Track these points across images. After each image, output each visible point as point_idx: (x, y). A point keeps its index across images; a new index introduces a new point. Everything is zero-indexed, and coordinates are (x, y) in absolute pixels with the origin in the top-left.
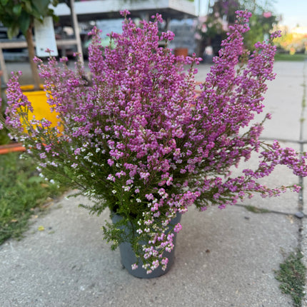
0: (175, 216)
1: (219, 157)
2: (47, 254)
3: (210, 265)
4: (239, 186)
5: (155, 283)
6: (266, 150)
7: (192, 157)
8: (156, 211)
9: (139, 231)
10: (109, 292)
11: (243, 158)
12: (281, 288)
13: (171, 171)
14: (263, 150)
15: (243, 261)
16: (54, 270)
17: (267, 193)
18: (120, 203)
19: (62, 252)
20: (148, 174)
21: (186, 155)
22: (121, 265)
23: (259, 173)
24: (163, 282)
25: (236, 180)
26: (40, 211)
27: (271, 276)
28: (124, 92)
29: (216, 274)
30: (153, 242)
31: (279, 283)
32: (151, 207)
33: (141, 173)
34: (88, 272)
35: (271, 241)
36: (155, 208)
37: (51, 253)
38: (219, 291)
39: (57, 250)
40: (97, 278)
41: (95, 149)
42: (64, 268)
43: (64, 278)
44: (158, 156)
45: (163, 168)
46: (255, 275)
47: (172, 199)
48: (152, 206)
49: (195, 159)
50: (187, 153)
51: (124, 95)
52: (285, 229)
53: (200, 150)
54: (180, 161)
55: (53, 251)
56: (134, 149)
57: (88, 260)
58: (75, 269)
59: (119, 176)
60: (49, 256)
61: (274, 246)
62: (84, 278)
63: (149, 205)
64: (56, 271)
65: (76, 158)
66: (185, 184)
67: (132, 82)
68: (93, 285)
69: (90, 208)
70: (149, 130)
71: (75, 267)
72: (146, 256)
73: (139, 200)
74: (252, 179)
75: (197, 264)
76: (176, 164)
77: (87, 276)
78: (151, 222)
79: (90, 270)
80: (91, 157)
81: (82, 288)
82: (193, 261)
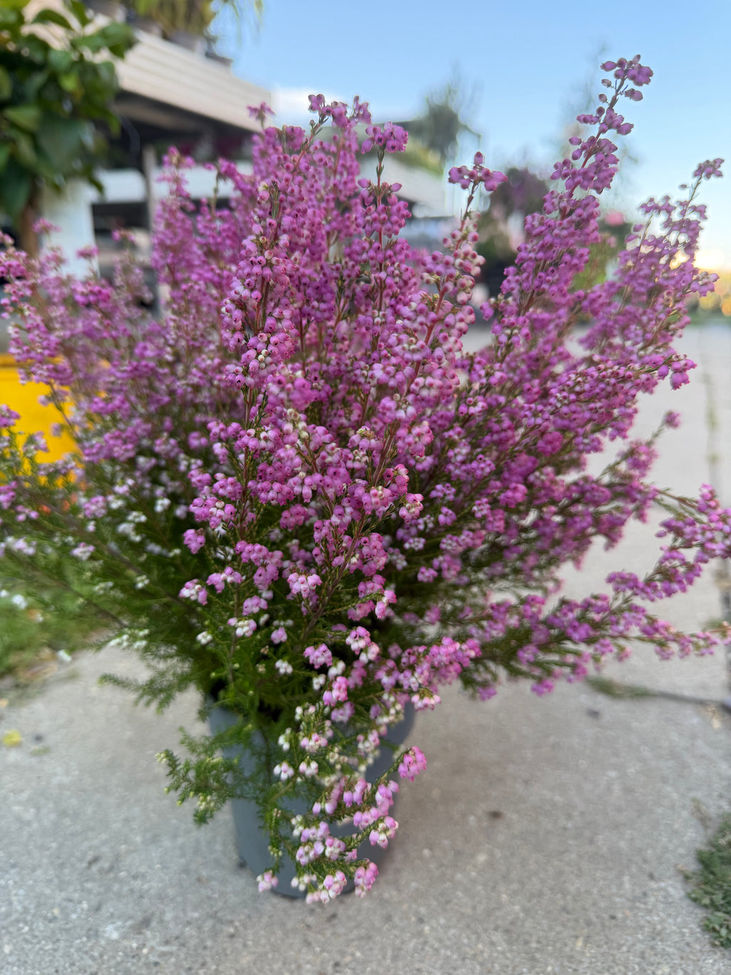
0: (401, 717)
1: (533, 534)
2: (19, 819)
3: (498, 853)
4: (596, 626)
5: (334, 916)
6: (679, 514)
7: (454, 529)
8: (339, 705)
9: (283, 770)
10: (193, 942)
11: (599, 541)
12: (708, 929)
13: (389, 573)
14: (667, 516)
15: (591, 841)
16: (34, 870)
17: (674, 647)
18: (226, 673)
19: (63, 814)
20: (313, 579)
21: (437, 523)
22: (235, 857)
23: (659, 585)
24: (359, 910)
25: (587, 606)
26: (17, 686)
27: (676, 890)
28: (241, 304)
29: (515, 886)
30: (329, 807)
31: (701, 913)
32: (322, 688)
33: (292, 577)
34: (135, 877)
35: (665, 780)
36: (335, 693)
37: (29, 814)
38: (526, 943)
39: (51, 805)
40: (161, 897)
41: (152, 501)
42: (62, 866)
43: (59, 897)
44: (347, 518)
45: (364, 560)
46: (627, 886)
47: (391, 664)
48: (327, 686)
49: (465, 537)
50: (441, 518)
51: (238, 313)
52: (700, 743)
53: (481, 508)
54: (419, 544)
55: (38, 809)
56: (271, 494)
57: (138, 839)
58: (95, 868)
59: (220, 587)
60: (24, 823)
61: (675, 796)
62: (119, 896)
63: (318, 682)
64: (39, 872)
65: (91, 527)
66: (430, 615)
67: (267, 272)
68: (146, 923)
69: (138, 688)
70: (320, 429)
71: (95, 860)
72: (303, 855)
73: (284, 667)
74: (637, 601)
75: (458, 853)
76: (403, 551)
77: (132, 891)
78: (323, 742)
79: (143, 869)
80: (139, 527)
81: (112, 932)
82: (446, 842)
